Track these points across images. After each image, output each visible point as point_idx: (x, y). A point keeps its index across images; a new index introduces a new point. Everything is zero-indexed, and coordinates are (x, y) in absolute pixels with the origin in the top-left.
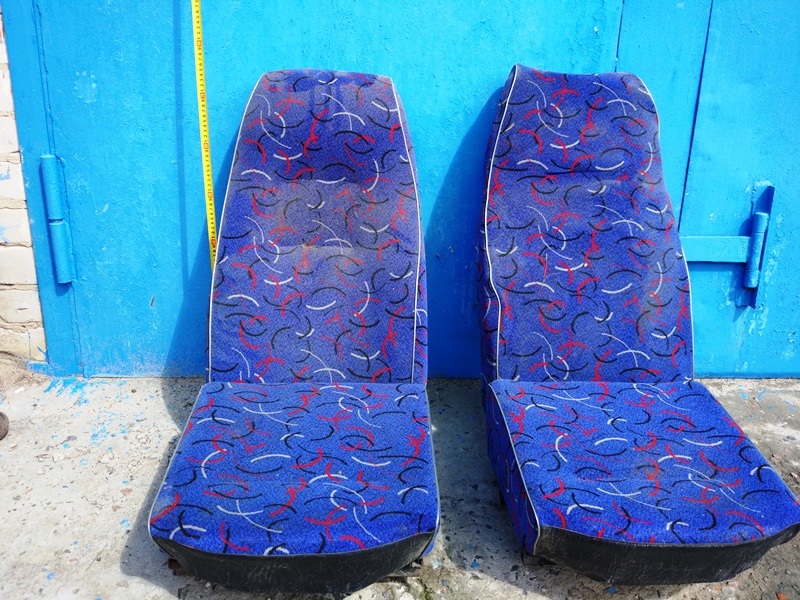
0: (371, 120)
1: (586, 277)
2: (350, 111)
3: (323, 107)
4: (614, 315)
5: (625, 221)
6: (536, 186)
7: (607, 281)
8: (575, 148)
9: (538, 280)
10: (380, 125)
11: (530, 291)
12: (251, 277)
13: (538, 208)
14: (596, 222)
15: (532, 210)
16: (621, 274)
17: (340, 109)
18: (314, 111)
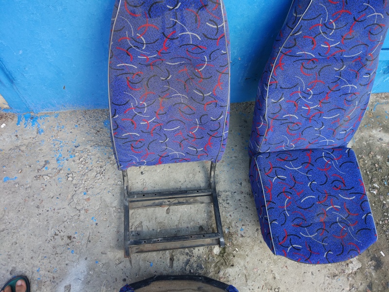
0: (206, 36)
1: (317, 111)
2: (191, 31)
3: (171, 30)
4: (325, 127)
5: (349, 85)
6: (304, 65)
7: (327, 113)
8: (336, 47)
9: (291, 114)
10: (211, 39)
11: (286, 119)
12: (133, 124)
13: (302, 77)
14: (332, 86)
15: (298, 78)
16: (336, 110)
17: (184, 30)
18: (165, 33)
